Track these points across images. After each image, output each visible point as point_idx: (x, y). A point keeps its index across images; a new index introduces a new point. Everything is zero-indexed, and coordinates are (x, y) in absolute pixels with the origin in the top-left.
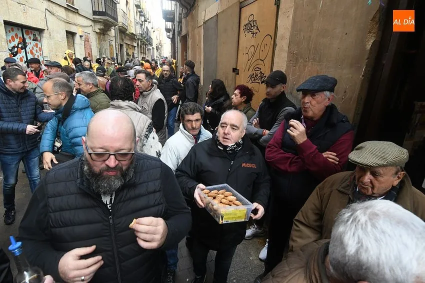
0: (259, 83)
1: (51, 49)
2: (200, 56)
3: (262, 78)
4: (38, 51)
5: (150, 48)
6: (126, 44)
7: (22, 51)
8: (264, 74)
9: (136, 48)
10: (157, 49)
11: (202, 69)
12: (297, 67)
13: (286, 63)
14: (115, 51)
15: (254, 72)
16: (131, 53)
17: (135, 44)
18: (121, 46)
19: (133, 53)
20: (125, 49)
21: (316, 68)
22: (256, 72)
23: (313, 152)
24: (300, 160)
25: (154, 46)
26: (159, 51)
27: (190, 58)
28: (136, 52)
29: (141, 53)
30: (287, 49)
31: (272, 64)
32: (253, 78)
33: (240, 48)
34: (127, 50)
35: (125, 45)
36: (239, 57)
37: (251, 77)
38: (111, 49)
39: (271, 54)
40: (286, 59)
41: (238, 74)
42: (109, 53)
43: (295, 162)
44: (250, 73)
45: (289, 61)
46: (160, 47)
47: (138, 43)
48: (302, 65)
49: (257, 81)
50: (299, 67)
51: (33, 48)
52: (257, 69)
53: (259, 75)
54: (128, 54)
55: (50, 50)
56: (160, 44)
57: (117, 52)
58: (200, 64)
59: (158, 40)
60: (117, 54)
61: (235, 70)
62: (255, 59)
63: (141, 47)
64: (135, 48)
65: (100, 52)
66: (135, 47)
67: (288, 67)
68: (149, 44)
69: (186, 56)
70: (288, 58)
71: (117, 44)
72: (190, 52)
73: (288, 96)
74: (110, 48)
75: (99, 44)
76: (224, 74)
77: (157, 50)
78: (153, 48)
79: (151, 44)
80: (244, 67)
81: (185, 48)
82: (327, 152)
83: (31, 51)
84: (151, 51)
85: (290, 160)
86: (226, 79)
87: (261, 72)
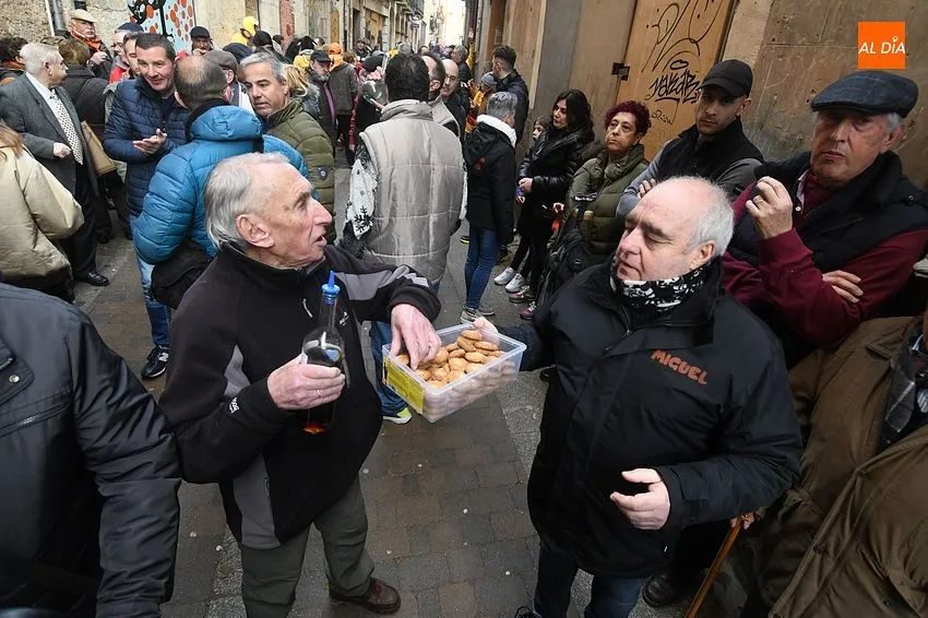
0: (678, 100)
1: (212, 11)
2: (534, 37)
3: (687, 87)
4: (187, 15)
5: (418, 22)
6: (367, 9)
7: (155, 12)
8: (693, 77)
9: (387, 22)
10: (433, 25)
11: (536, 70)
12: (788, 59)
13: (758, 47)
14: (341, 24)
15: (669, 71)
16: (375, 33)
17: (386, 12)
18: (356, 13)
19: (380, 32)
20: (363, 22)
21: (842, 58)
22: (675, 72)
23: (796, 264)
24: (760, 280)
25: (427, 19)
26: (436, 32)
27: (509, 41)
28: (386, 30)
29: (397, 33)
30: (768, 10)
31: (720, 47)
32: (665, 87)
33: (640, 11)
34: (367, 24)
35: (363, 13)
36: (635, 36)
37: (658, 85)
38: (335, 22)
39: (722, 25)
40: (761, 38)
41: (625, 78)
42: (329, 28)
43: (749, 283)
44: (658, 74)
45: (770, 41)
46: (438, 21)
47: (392, 9)
48: (803, 52)
49: (673, 95)
50: (793, 59)
51: (176, 6)
52: (679, 65)
53: (681, 80)
54: (368, 34)
55: (210, 14)
56: (438, 14)
57: (347, 28)
58: (533, 56)
59: (437, 6)
60: (345, 32)
61: (620, 70)
62: (675, 37)
63: (397, 19)
64: (384, 20)
65: (310, 24)
66: (384, 17)
67: (762, 57)
68: (416, 13)
69: (500, 39)
70: (766, 33)
71: (347, 8)
72: (510, 26)
73: (750, 133)
74: (332, 17)
75: (310, 7)
76: (590, 77)
77: (432, 29)
78: (424, 24)
79: (419, 14)
80: (643, 60)
81: (499, 20)
82: (839, 272)
83: (173, 14)
84: (419, 29)
85: (738, 276)
86: (592, 93)
87: (687, 74)
